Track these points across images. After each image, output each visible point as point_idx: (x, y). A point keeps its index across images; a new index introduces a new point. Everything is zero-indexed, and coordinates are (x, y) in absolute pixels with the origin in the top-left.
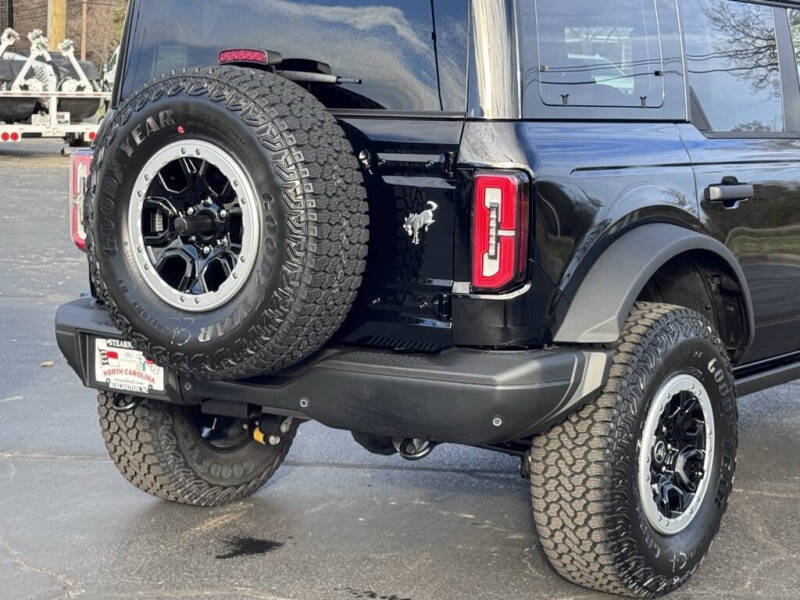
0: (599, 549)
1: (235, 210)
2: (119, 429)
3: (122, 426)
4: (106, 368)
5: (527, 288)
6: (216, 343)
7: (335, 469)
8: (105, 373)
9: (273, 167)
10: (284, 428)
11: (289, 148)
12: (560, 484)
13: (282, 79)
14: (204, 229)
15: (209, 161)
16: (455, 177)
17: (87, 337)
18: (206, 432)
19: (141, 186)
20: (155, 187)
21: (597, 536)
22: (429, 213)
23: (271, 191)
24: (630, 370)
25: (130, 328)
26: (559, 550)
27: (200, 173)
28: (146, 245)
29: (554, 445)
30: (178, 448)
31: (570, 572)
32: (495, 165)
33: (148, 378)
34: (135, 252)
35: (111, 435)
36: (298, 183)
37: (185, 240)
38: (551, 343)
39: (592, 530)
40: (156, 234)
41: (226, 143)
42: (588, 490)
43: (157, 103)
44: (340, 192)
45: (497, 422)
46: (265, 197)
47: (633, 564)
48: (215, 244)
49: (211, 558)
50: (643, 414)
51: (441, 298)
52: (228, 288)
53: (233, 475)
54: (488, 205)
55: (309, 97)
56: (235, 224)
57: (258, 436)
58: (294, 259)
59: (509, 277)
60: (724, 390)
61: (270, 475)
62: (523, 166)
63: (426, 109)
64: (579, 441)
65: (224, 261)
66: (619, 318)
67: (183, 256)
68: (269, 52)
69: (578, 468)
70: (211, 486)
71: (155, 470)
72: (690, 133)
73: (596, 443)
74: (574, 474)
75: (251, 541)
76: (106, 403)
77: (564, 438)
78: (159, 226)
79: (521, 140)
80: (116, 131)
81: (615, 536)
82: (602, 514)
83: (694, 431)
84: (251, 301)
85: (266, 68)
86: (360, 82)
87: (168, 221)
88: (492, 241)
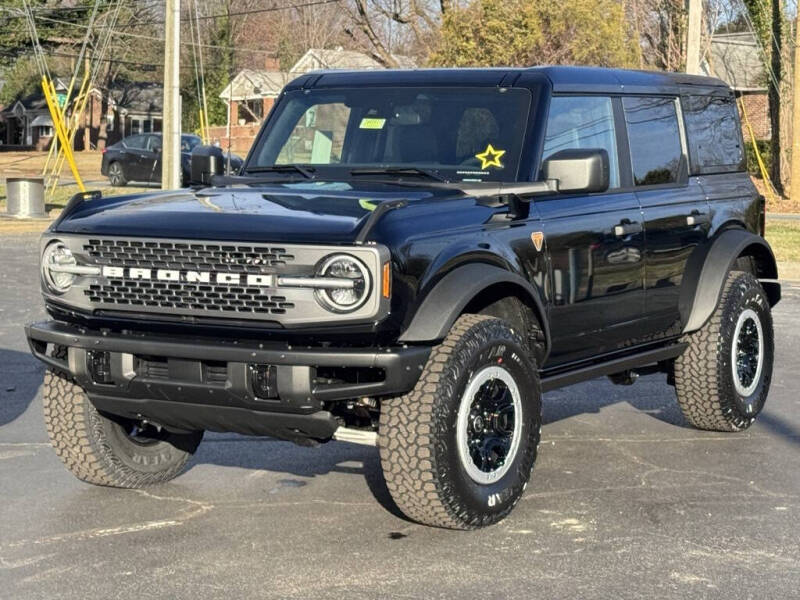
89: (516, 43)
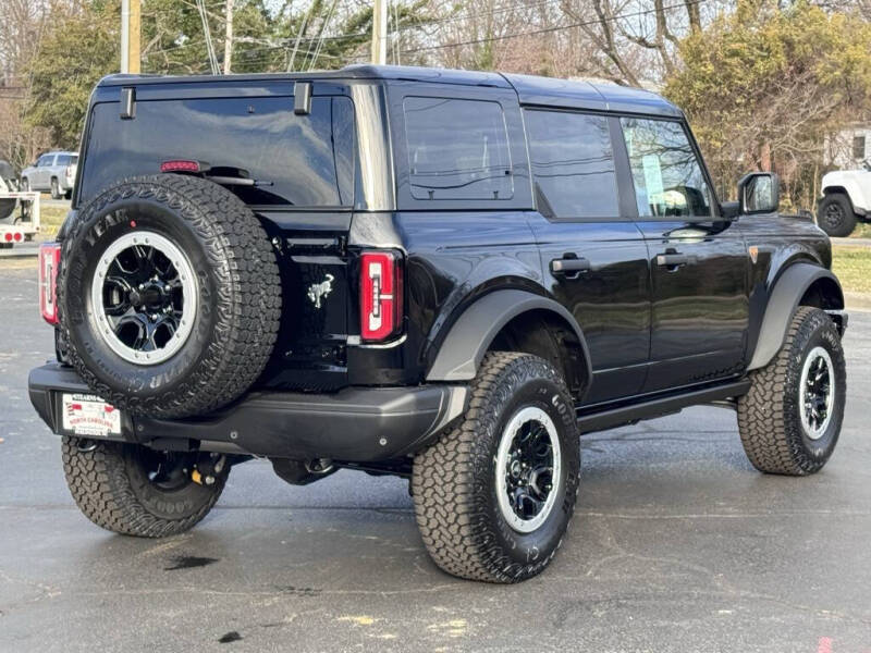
0: (467, 542)
1: (177, 285)
2: (81, 472)
3: (83, 469)
4: (72, 418)
5: (403, 339)
6: (164, 389)
7: (261, 510)
8: (71, 422)
9: (205, 251)
10: (218, 469)
11: (218, 236)
12: (435, 492)
13: (211, 184)
14: (153, 300)
15: (157, 248)
16: (346, 256)
17: (56, 393)
18: (152, 475)
19: (102, 268)
20: (113, 269)
21: (464, 531)
22: (328, 283)
23: (205, 269)
24: (487, 402)
25: (95, 380)
26: (437, 545)
27: (149, 257)
28: (107, 314)
29: (430, 462)
30: (130, 487)
31: (446, 563)
32: (378, 246)
33: (107, 424)
34: (98, 320)
35: (74, 479)
36: (225, 262)
37: (138, 309)
38: (424, 382)
39: (460, 527)
40: (114, 306)
41: (169, 233)
42: (456, 495)
43: (114, 204)
44: (258, 269)
45: (383, 442)
46: (200, 274)
47: (494, 553)
48: (161, 312)
49: (161, 571)
50: (498, 436)
51: (338, 349)
52: (173, 345)
53: (175, 510)
54: (371, 276)
55: (233, 197)
56: (177, 296)
57: (196, 477)
58: (224, 320)
59: (390, 330)
60: (567, 420)
61: (206, 512)
62: (399, 247)
63: (328, 204)
64: (448, 458)
65: (169, 325)
66: (476, 362)
67: (136, 322)
68: (200, 162)
69: (447, 479)
70: (158, 519)
71: (112, 506)
72: (536, 218)
73: (461, 458)
74: (445, 483)
75: (192, 558)
76: (70, 450)
77: (437, 456)
78: (116, 300)
79: (397, 227)
80: (81, 227)
81: (479, 530)
82: (467, 513)
83: (543, 453)
84: (191, 354)
85: (199, 175)
86: (272, 184)
87: (124, 296)
88: (376, 303)
89: (757, 66)
